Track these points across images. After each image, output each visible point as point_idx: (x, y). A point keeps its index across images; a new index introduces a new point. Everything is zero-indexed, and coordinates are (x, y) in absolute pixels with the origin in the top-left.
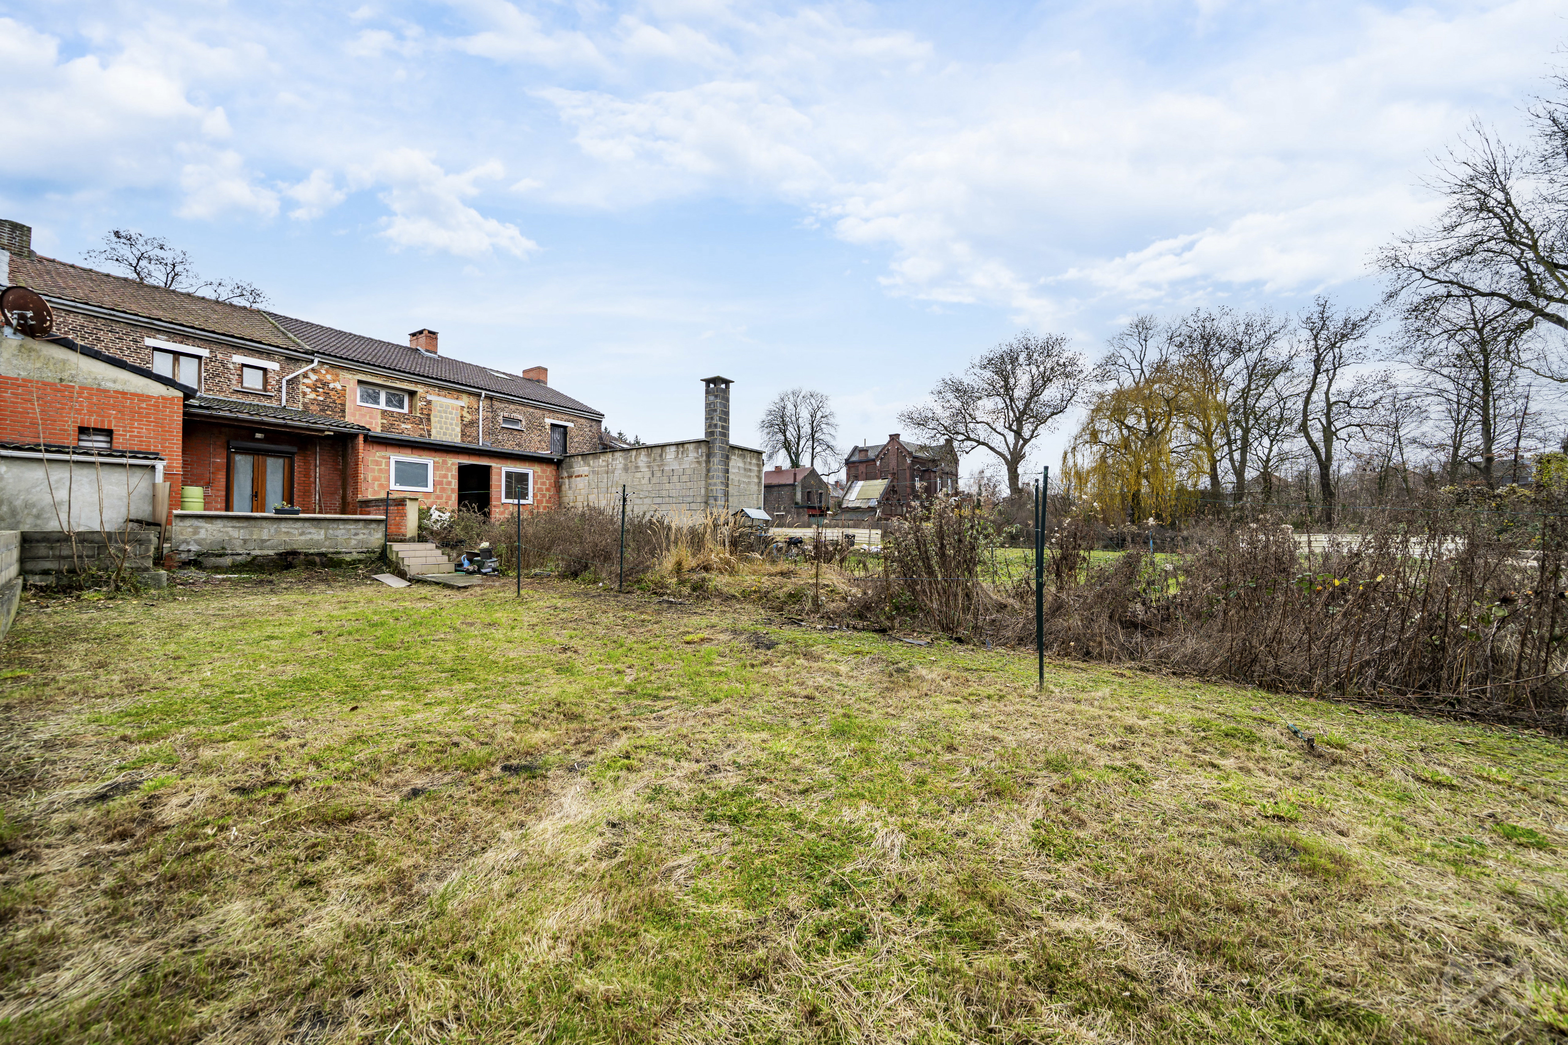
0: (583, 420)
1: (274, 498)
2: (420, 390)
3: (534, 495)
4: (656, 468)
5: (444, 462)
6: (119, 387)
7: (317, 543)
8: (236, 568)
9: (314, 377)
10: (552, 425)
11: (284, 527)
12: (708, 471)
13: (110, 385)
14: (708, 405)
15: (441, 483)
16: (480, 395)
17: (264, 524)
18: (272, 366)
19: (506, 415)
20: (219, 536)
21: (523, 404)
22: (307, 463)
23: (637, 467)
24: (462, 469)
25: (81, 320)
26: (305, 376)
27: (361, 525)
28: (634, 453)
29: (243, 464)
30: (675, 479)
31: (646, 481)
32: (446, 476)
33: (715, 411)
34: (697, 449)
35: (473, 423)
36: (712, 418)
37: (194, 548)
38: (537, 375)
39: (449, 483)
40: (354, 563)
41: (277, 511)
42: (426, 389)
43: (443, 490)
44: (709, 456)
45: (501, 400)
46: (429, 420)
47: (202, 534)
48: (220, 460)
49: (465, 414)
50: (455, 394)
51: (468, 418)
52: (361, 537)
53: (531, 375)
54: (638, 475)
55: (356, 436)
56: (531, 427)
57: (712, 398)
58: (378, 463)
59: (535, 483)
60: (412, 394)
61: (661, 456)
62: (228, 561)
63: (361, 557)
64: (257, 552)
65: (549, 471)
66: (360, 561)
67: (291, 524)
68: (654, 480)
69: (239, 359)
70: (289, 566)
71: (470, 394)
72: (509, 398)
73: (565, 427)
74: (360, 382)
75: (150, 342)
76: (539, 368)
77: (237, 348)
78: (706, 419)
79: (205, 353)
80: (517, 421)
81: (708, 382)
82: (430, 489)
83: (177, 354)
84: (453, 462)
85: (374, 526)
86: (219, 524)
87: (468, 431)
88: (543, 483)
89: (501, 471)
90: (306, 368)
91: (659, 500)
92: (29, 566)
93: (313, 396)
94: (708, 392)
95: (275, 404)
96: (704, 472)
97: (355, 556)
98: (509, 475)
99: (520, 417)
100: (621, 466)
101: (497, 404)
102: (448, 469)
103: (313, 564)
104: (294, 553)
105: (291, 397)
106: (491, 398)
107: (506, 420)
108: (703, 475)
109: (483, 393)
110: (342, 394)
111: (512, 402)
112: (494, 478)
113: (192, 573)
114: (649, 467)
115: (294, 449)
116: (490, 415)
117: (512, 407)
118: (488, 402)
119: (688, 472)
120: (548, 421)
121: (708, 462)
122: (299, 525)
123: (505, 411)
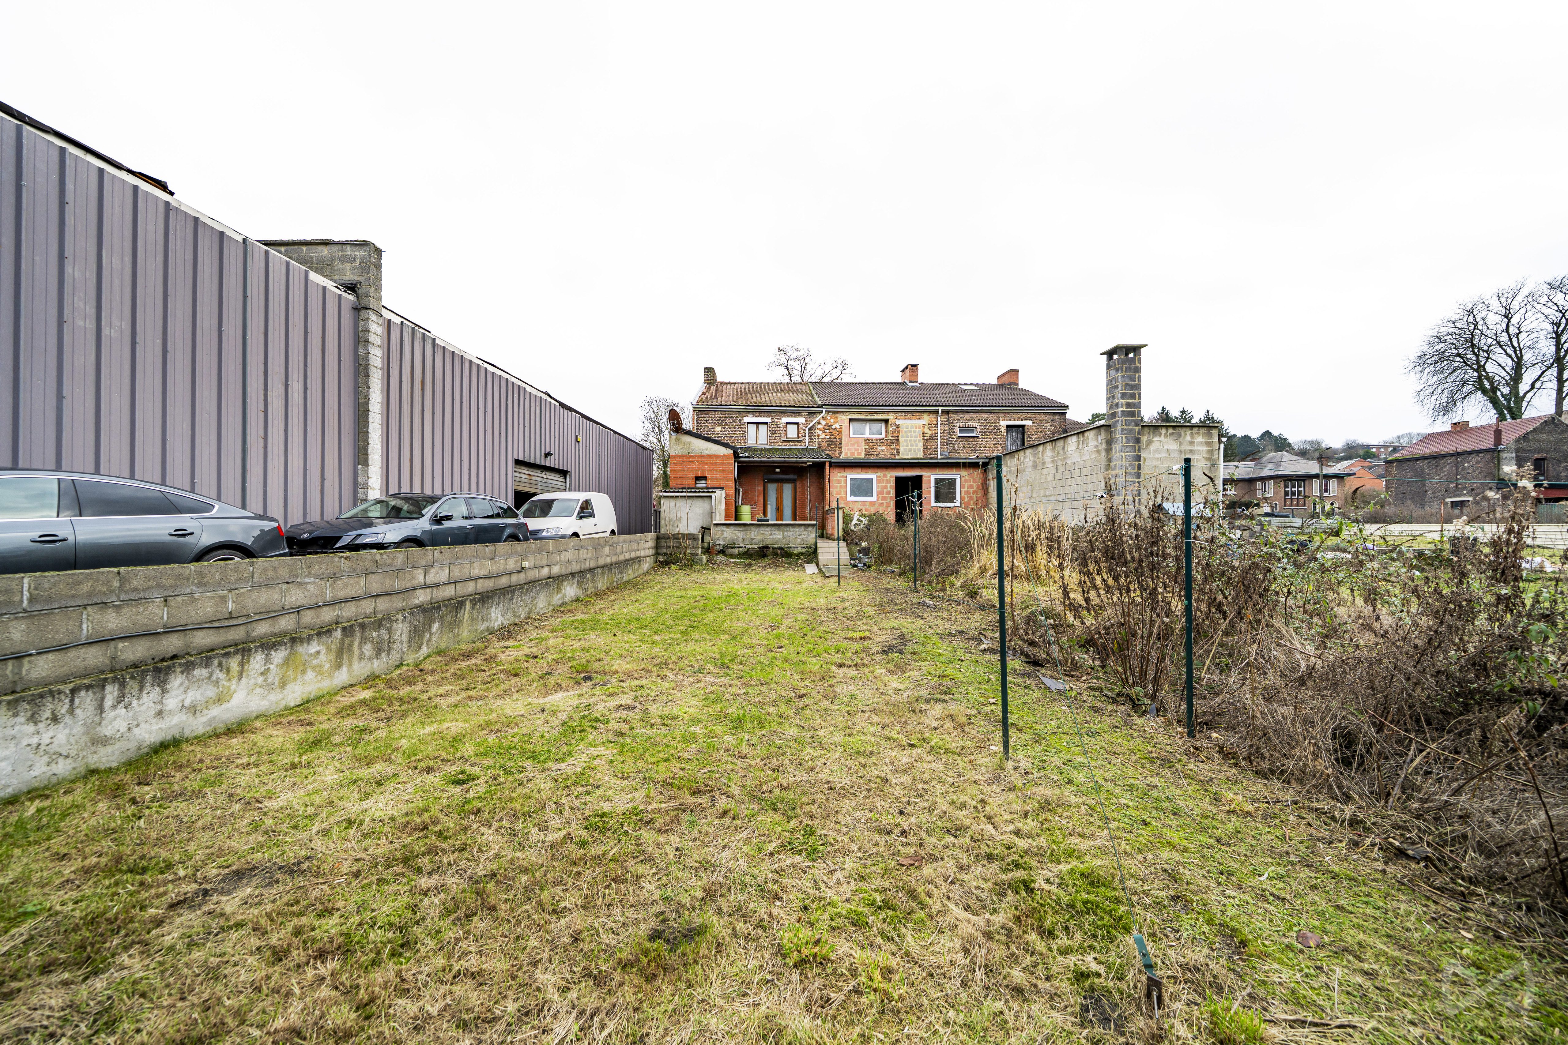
0: (1042, 416)
1: (787, 510)
2: (891, 417)
3: (962, 499)
4: (1059, 463)
5: (885, 476)
6: (708, 452)
7: (778, 541)
8: (741, 555)
9: (823, 422)
10: (1008, 426)
11: (762, 530)
12: (1110, 460)
13: (705, 452)
14: (1109, 382)
15: (882, 493)
16: (937, 412)
17: (752, 528)
18: (801, 420)
19: (962, 425)
20: (732, 536)
21: (978, 412)
22: (803, 485)
23: (1044, 463)
24: (898, 480)
25: (720, 415)
26: (819, 423)
27: (802, 528)
28: (1041, 448)
29: (772, 488)
30: (1076, 473)
31: (1050, 478)
32: (886, 487)
33: (1117, 387)
34: (1097, 435)
35: (933, 437)
36: (1113, 397)
37: (722, 543)
38: (1010, 377)
39: (888, 493)
40: (799, 555)
41: (759, 520)
42: (895, 415)
43: (884, 498)
44: (1110, 443)
45: (956, 412)
46: (898, 440)
47: (725, 535)
48: (760, 488)
49: (926, 430)
50: (918, 415)
51: (929, 433)
52: (803, 537)
53: (1005, 380)
54: (1045, 471)
55: (824, 463)
56: (985, 432)
57: (1113, 372)
58: (839, 481)
59: (962, 487)
60: (886, 421)
61: (1064, 448)
62: (736, 551)
63: (804, 551)
64: (749, 546)
65: (977, 474)
66: (802, 554)
67: (765, 528)
68: (1058, 476)
69: (785, 420)
70: (764, 556)
71: (930, 412)
72: (962, 409)
73: (1023, 426)
74: (851, 420)
75: (746, 420)
76: (1011, 371)
77: (784, 413)
78: (1108, 399)
79: (768, 420)
80: (972, 429)
81: (1110, 354)
82: (874, 498)
83: (757, 424)
84: (891, 475)
85: (810, 529)
86: (732, 528)
87: (929, 445)
88: (971, 487)
89: (930, 478)
90: (819, 417)
91: (1062, 497)
92: (660, 551)
93: (823, 436)
94: (1109, 367)
95: (803, 446)
96: (1104, 461)
97: (800, 550)
98: (937, 481)
99: (975, 425)
100: (1031, 463)
101: (953, 417)
102: (888, 482)
103: (776, 554)
104: (767, 547)
105: (812, 440)
106: (948, 412)
107: (962, 430)
108: (1103, 466)
109: (940, 409)
110: (840, 432)
111: (967, 412)
112: (925, 485)
113: (721, 558)
114: (1053, 462)
115: (795, 477)
116: (947, 427)
117: (967, 416)
118: (945, 417)
119: (1088, 464)
120: (1004, 423)
121: (1108, 450)
122: (769, 529)
123: (960, 421)
